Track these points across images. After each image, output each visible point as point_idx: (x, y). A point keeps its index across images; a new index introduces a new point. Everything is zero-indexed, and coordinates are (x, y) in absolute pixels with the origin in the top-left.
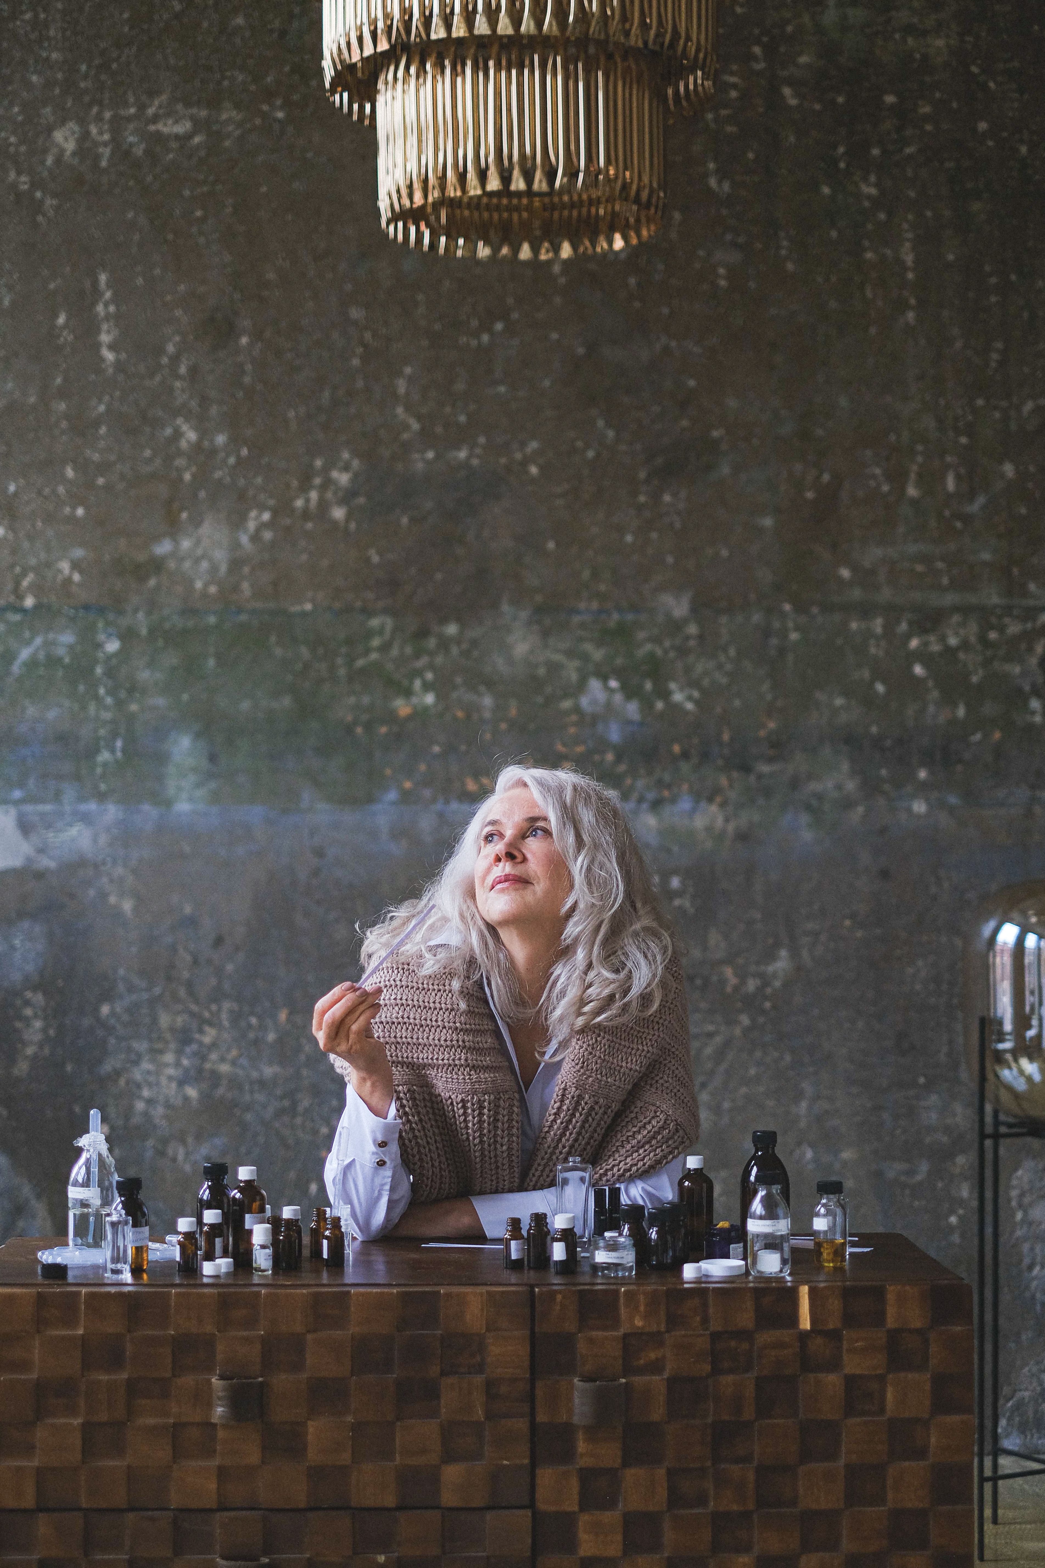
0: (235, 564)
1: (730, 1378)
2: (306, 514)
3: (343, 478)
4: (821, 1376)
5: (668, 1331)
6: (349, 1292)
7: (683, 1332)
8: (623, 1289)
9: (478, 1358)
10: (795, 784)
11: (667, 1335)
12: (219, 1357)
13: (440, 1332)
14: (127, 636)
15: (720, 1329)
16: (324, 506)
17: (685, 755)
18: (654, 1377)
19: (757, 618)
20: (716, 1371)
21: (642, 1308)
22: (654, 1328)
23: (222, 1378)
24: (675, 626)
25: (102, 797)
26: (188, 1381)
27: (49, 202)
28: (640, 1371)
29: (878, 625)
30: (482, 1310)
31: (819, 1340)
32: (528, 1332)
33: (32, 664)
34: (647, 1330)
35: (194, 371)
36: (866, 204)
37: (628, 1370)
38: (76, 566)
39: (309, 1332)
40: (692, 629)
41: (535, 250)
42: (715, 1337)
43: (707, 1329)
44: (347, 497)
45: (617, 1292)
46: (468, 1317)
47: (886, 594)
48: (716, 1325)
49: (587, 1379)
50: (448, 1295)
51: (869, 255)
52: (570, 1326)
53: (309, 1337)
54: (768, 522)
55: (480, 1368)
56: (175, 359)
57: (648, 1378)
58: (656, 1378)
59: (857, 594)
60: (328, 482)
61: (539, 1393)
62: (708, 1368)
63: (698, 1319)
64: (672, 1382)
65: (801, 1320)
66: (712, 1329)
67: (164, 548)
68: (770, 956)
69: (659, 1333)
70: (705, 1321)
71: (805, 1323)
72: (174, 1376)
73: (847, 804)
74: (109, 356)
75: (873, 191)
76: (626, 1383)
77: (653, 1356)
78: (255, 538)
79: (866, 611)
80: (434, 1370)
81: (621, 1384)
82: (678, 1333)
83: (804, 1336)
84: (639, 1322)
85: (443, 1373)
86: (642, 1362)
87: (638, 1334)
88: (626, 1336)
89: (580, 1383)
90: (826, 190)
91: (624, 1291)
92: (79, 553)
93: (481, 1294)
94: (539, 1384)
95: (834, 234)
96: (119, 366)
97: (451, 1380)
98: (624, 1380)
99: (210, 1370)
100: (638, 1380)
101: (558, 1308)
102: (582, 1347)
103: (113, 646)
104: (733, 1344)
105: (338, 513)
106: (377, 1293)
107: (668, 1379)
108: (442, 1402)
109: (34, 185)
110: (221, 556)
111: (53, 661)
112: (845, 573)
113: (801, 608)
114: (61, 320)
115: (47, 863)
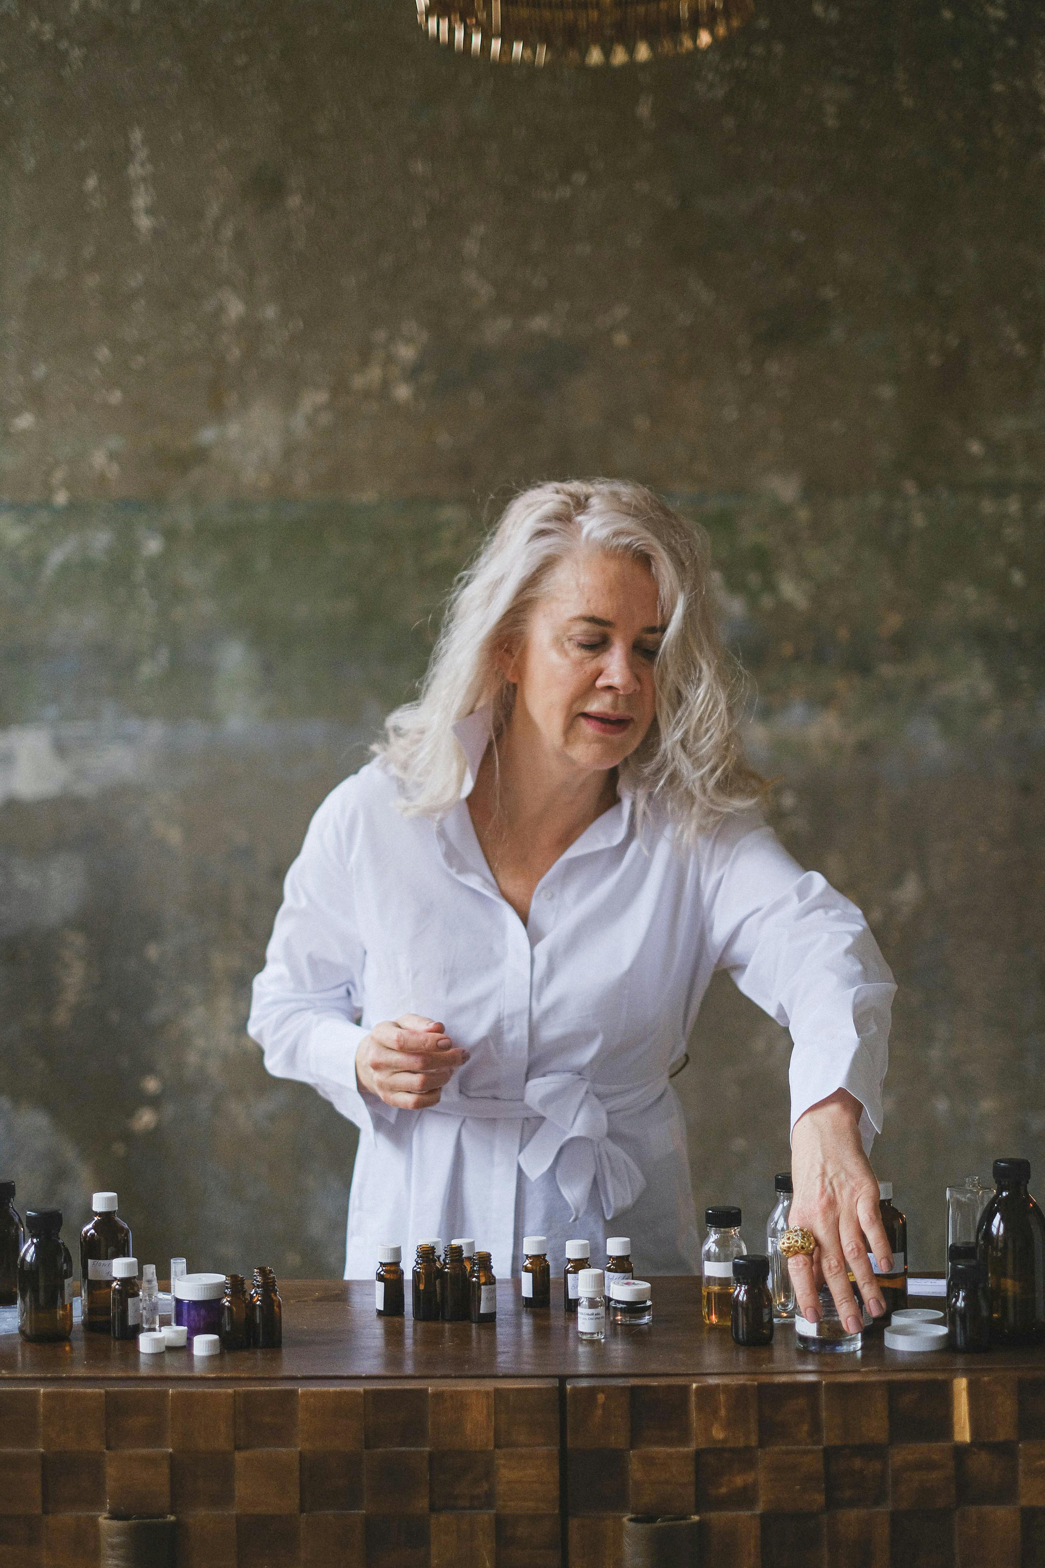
0: (289, 451)
1: (853, 1514)
2: (367, 394)
3: (406, 353)
4: (987, 1508)
5: (762, 1444)
6: (294, 1392)
7: (784, 1448)
8: (694, 1386)
9: (486, 1487)
10: (922, 686)
11: (759, 1452)
12: (110, 1485)
13: (428, 1449)
14: (171, 535)
15: (838, 1442)
16: (386, 385)
17: (797, 657)
18: (741, 1513)
19: (876, 500)
20: (832, 1504)
21: (723, 1412)
22: (741, 1443)
23: (115, 1516)
24: (783, 512)
25: (144, 714)
26: (67, 1517)
27: (76, 53)
28: (721, 1504)
29: (1014, 506)
30: (488, 1415)
31: (984, 1457)
32: (555, 1449)
33: (65, 568)
34: (730, 1445)
35: (240, 236)
36: (994, 29)
37: (703, 1503)
38: (113, 456)
39: (238, 1448)
40: (803, 515)
41: (607, 53)
42: (830, 1454)
43: (818, 1442)
44: (413, 373)
45: (686, 1389)
46: (469, 1426)
47: (1022, 471)
48: (830, 1437)
49: (644, 1517)
50: (439, 1396)
51: (998, 87)
52: (617, 1440)
53: (239, 1457)
54: (887, 392)
55: (488, 1500)
56: (218, 224)
57: (734, 1513)
58: (744, 1514)
59: (989, 471)
60: (390, 360)
61: (574, 1537)
62: (820, 1499)
63: (805, 1427)
64: (767, 1520)
65: (957, 1428)
66: (825, 1443)
67: (208, 435)
68: (896, 881)
69: (748, 1449)
70: (816, 1428)
71: (963, 1433)
72: (46, 1512)
73: (981, 709)
74: (144, 222)
75: (1000, 14)
76: (699, 1522)
77: (739, 1481)
78: (311, 421)
79: (1000, 490)
80: (423, 1503)
81: (694, 1524)
82: (776, 1449)
83: (960, 1451)
84: (718, 1433)
85: (433, 1508)
86: (723, 1490)
87: (717, 1451)
88: (699, 1453)
89: (632, 1524)
90: (947, 15)
91: (697, 1388)
92: (115, 442)
93: (487, 1393)
94: (574, 1523)
95: (957, 64)
96: (157, 233)
97: (443, 1518)
98: (696, 1518)
99: (96, 1503)
100: (718, 1517)
101: (600, 1412)
102: (635, 1470)
103: (153, 546)
104: (858, 1463)
105: (403, 392)
106: (335, 1393)
107: (762, 1516)
108: (434, 1550)
109: (60, 34)
110: (273, 443)
111: (87, 565)
112: (975, 448)
113: (926, 487)
114: (91, 182)
115: (86, 789)
